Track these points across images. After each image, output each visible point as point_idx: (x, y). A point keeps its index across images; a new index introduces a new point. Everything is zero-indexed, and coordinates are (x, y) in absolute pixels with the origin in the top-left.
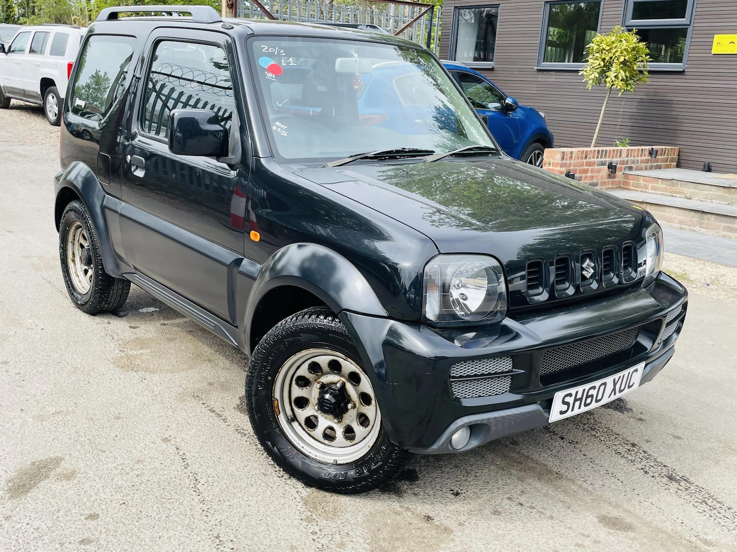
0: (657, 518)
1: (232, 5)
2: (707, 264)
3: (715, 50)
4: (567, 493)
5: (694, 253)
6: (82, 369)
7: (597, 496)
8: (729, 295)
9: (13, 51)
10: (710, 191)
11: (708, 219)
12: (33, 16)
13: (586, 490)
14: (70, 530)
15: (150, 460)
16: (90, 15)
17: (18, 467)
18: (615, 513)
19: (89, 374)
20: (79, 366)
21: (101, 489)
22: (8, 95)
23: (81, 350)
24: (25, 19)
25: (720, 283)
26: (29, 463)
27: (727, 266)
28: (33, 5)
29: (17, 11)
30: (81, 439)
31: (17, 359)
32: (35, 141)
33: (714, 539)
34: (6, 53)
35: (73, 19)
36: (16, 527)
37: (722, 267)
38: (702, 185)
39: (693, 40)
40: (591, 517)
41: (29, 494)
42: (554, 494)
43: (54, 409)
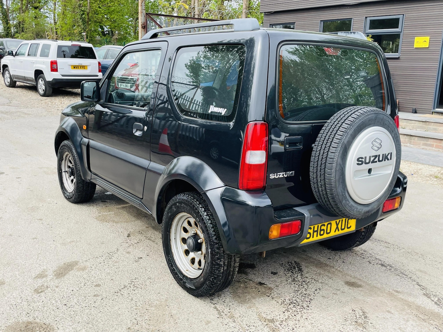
0: (374, 282)
1: (145, 27)
2: (412, 163)
3: (416, 45)
4: (330, 272)
5: (405, 158)
6: (80, 222)
7: (345, 273)
8: (423, 179)
9: (18, 55)
10: (415, 124)
11: (414, 139)
12: (23, 33)
13: (340, 271)
14: (88, 291)
15: (122, 262)
16: (57, 32)
17: (57, 265)
18: (353, 280)
19: (85, 224)
20: (78, 220)
21: (100, 274)
22: (15, 80)
23: (78, 213)
24: (18, 35)
25: (419, 174)
26: (62, 263)
27: (423, 164)
28: (23, 26)
29: (13, 30)
30: (86, 253)
31: (46, 218)
32: (33, 105)
33: (401, 290)
34: (14, 56)
35: (46, 34)
36: (62, 291)
37: (420, 165)
38: (411, 121)
39: (403, 40)
40: (341, 282)
41: (65, 277)
42: (323, 273)
43: (70, 240)
